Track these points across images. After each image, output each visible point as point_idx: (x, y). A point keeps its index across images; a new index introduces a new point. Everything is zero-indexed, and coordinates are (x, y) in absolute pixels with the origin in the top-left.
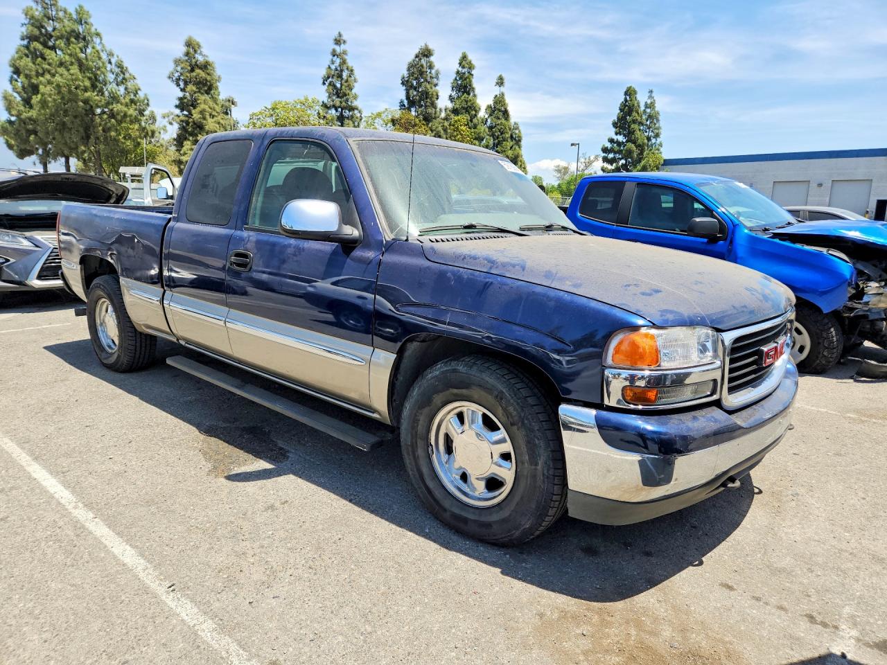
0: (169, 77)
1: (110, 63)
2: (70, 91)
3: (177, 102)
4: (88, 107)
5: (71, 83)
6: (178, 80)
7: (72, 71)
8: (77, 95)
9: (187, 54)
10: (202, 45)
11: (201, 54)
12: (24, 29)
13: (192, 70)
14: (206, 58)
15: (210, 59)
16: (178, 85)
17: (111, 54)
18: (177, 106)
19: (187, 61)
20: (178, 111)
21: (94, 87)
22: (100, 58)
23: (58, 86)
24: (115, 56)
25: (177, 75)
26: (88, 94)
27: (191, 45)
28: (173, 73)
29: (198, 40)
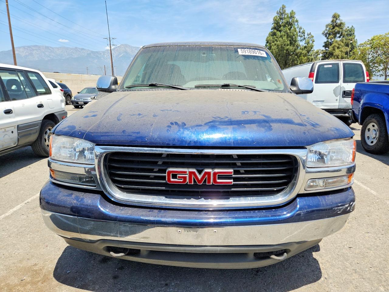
0: (323, 34)
1: (300, 32)
2: (282, 47)
3: (324, 44)
4: (288, 52)
5: (283, 43)
6: (326, 34)
7: (283, 39)
8: (284, 48)
9: (332, 21)
10: (340, 15)
11: (339, 20)
12: (273, 26)
13: (333, 28)
14: (341, 21)
15: (343, 22)
16: (326, 36)
17: (301, 28)
18: (323, 46)
19: (332, 24)
20: (324, 49)
21: (291, 43)
22: (295, 31)
23: (278, 45)
24: (302, 29)
25: (326, 32)
26: (287, 47)
27: (335, 17)
28: (324, 31)
29: (338, 14)
